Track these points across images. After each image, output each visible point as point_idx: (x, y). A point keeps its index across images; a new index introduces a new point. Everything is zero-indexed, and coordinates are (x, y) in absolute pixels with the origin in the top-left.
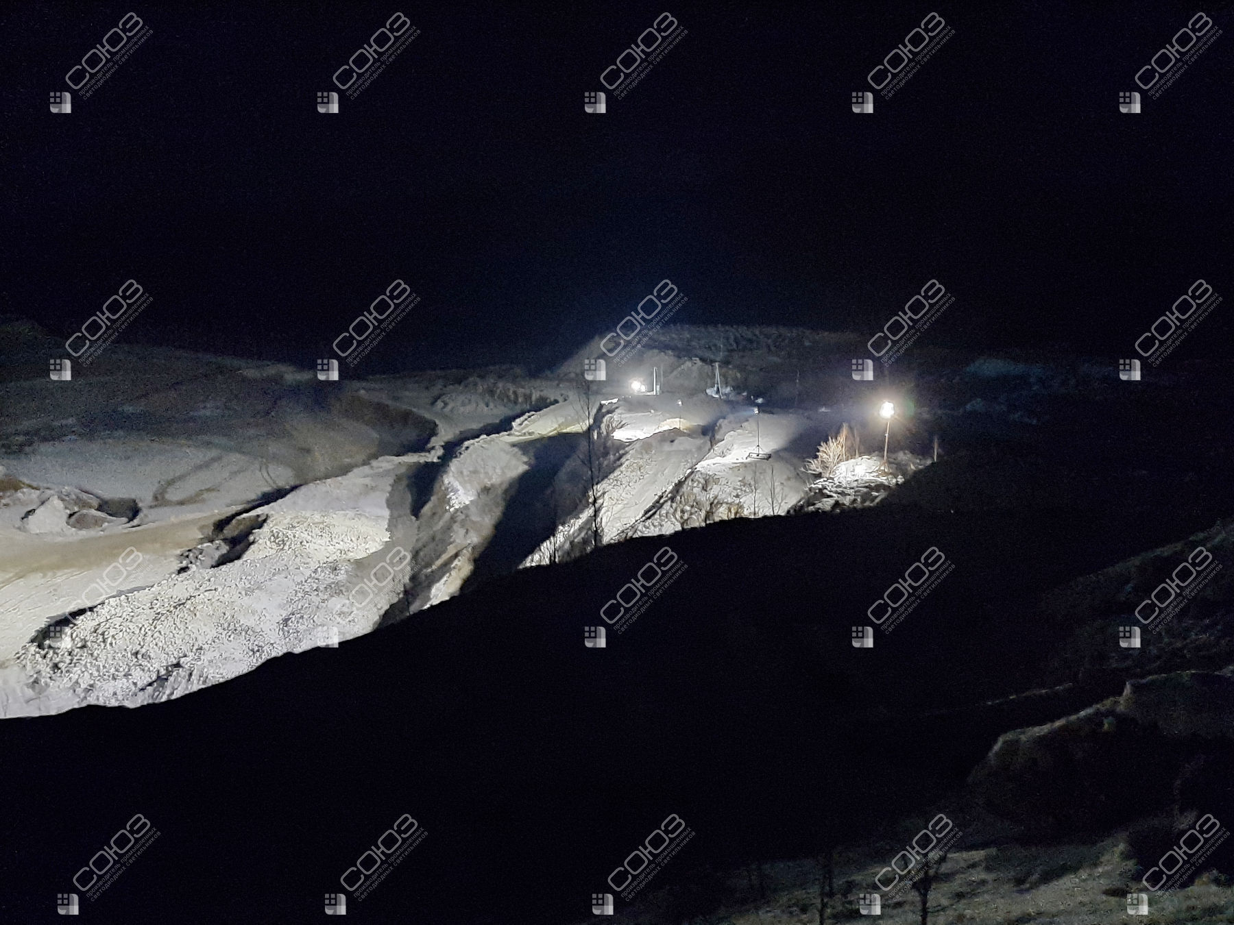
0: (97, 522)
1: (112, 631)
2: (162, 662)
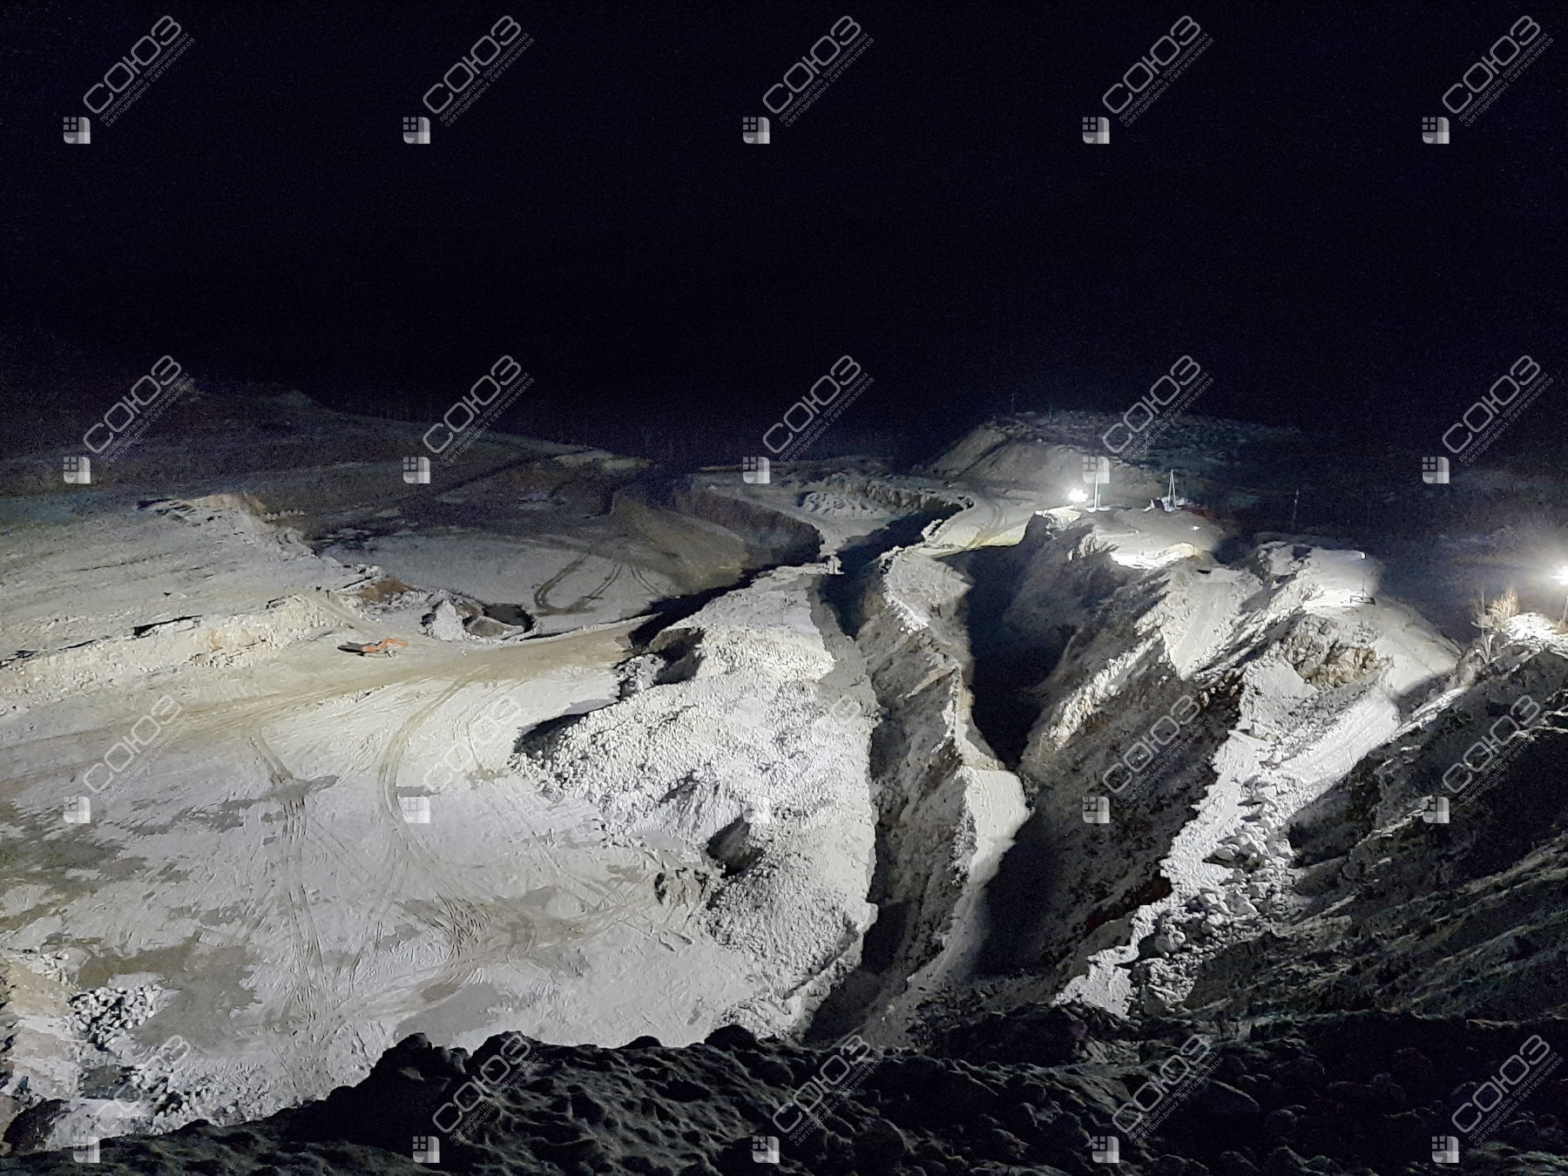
0: (496, 631)
1: (613, 744)
2: (669, 776)
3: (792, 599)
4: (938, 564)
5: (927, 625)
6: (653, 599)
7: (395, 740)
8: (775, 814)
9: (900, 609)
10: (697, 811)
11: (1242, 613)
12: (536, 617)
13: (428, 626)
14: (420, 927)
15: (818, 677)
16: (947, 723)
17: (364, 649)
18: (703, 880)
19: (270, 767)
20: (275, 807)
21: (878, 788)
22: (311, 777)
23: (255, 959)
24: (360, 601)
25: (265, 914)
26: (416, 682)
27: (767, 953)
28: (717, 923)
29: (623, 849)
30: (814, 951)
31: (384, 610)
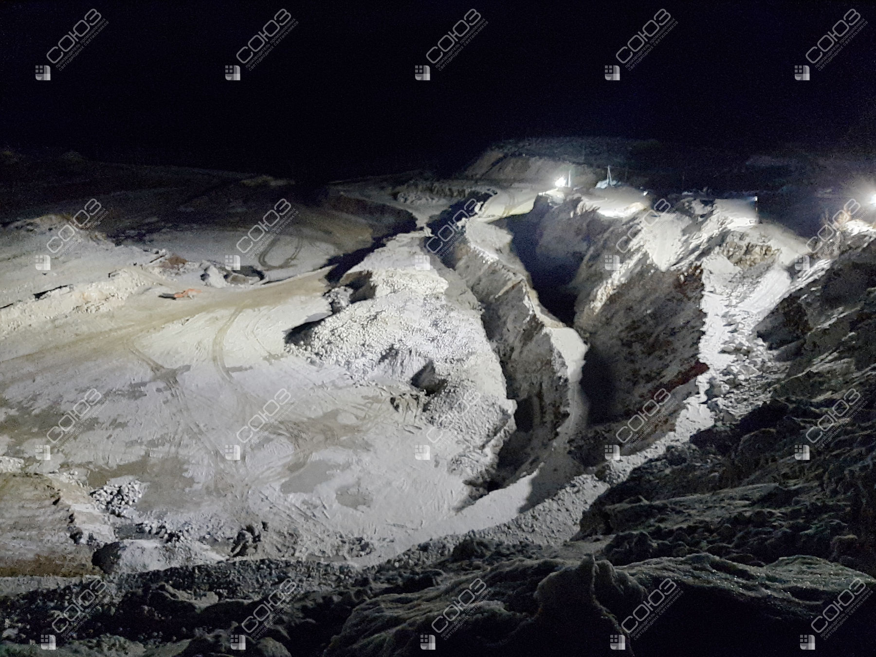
0: (245, 280)
1: (345, 335)
2: (380, 348)
3: (414, 251)
4: (490, 226)
5: (497, 258)
6: (328, 257)
7: (215, 343)
8: (446, 362)
9: (480, 252)
10: (401, 364)
11: (684, 235)
12: (264, 272)
13: (206, 281)
14: (272, 436)
15: (442, 291)
16: (528, 306)
17: (175, 296)
18: (417, 398)
19: (149, 364)
20: (161, 385)
21: (495, 344)
22: (175, 367)
23: (187, 462)
24: (161, 270)
25: (181, 439)
26: (212, 312)
27: (464, 430)
28: (432, 418)
29: (366, 387)
30: (487, 426)
31: (177, 274)
